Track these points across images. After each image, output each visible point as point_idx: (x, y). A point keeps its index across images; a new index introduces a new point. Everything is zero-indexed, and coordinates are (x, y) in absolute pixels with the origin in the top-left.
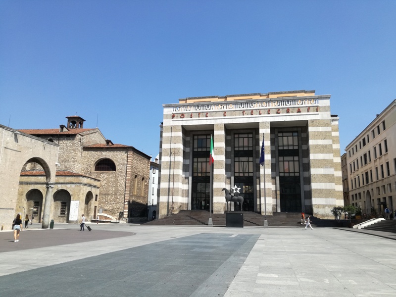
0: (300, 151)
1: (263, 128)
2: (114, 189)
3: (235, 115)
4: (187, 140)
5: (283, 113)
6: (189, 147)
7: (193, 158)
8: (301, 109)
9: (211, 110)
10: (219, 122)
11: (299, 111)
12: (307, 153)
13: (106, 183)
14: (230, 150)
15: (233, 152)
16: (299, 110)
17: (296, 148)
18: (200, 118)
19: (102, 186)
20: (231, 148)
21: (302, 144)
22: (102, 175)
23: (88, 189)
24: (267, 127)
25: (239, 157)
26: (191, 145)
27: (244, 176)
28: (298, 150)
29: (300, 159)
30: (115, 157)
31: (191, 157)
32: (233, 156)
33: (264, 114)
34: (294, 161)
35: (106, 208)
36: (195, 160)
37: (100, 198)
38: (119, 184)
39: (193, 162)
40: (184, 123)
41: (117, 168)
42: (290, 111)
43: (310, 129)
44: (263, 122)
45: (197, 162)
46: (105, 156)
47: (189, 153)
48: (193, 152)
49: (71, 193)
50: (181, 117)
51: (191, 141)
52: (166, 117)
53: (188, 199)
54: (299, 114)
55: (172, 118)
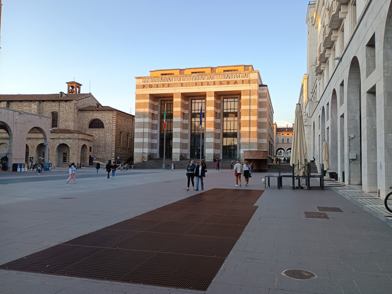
0: (238, 113)
1: (209, 96)
2: (104, 143)
3: (190, 86)
4: (156, 105)
5: (224, 85)
6: (158, 110)
8: (237, 82)
9: (171, 82)
10: (176, 91)
11: (235, 83)
13: (97, 138)
14: (188, 113)
15: (190, 114)
17: (236, 111)
18: (164, 88)
19: (95, 140)
20: (188, 111)
21: (240, 108)
22: (94, 132)
23: (83, 143)
24: (212, 96)
25: (195, 118)
26: (159, 108)
29: (238, 120)
30: (103, 117)
31: (159, 118)
32: (190, 117)
33: (210, 85)
34: (234, 121)
35: (98, 157)
37: (93, 150)
38: (107, 138)
40: (151, 92)
41: (105, 126)
42: (229, 83)
43: (243, 98)
44: (209, 92)
46: (96, 116)
47: (157, 115)
48: (162, 114)
49: (69, 146)
50: (150, 88)
51: (159, 106)
52: (138, 87)
53: (156, 150)
54: (235, 85)
55: (142, 88)
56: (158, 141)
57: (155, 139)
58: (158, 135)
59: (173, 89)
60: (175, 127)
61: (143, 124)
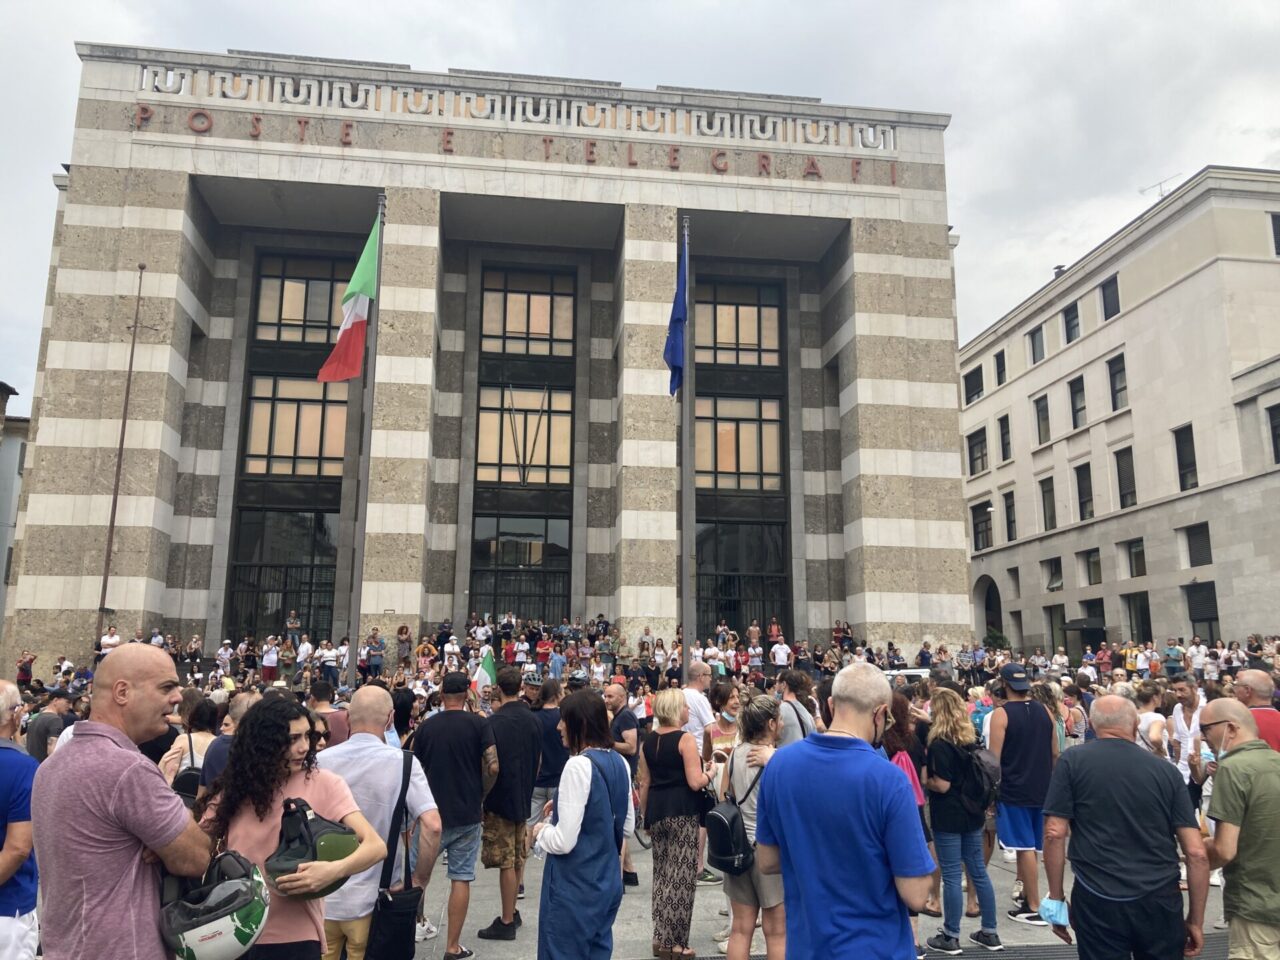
0: (790, 375)
1: (644, 234)
3: (503, 155)
4: (219, 275)
5: (738, 173)
6: (232, 314)
7: (251, 375)
8: (821, 165)
9: (370, 114)
10: (412, 178)
11: (812, 173)
14: (459, 347)
15: (474, 358)
16: (813, 165)
17: (772, 360)
18: (305, 148)
20: (466, 338)
21: (802, 345)
24: (662, 234)
25: (503, 386)
26: (244, 302)
27: (524, 484)
28: (781, 370)
29: (788, 414)
31: (238, 368)
32: (472, 376)
33: (650, 166)
34: (760, 421)
36: (263, 387)
39: (249, 400)
40: (209, 165)
42: (772, 169)
43: (862, 263)
44: (644, 207)
45: (274, 400)
47: (228, 344)
48: (253, 343)
51: (246, 284)
52: (92, 114)
53: (201, 595)
54: (812, 184)
55: (131, 128)
56: (216, 532)
57: (201, 514)
58: (227, 489)
59: (382, 161)
60: (390, 421)
61: (120, 383)
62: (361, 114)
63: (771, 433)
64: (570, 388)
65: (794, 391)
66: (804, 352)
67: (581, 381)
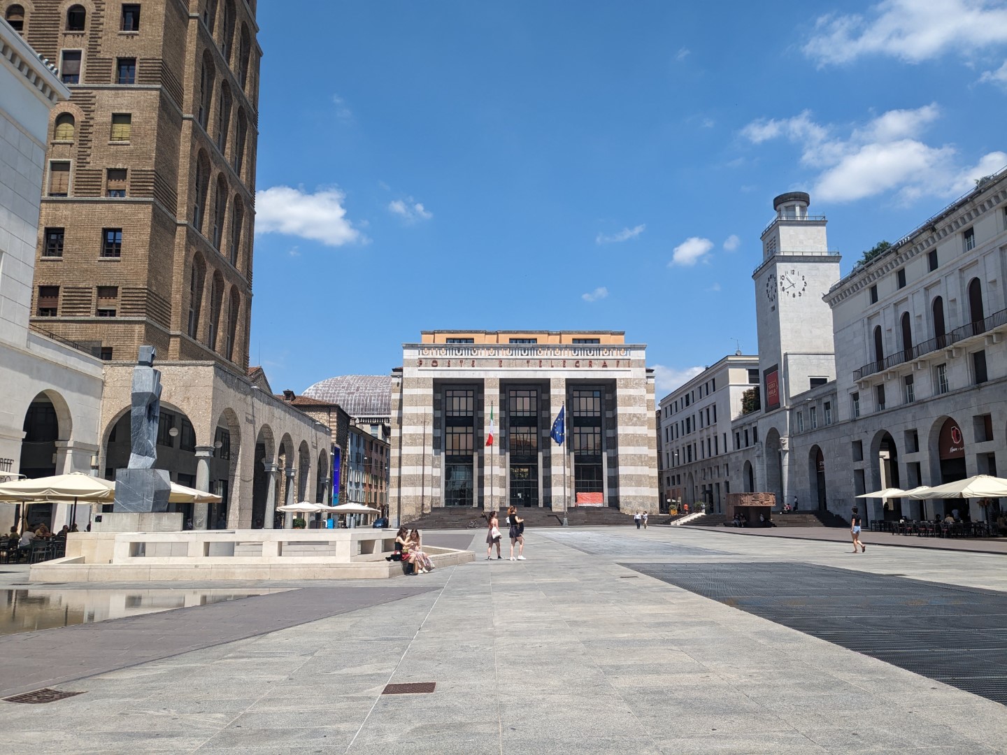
0: (603, 420)
3: (516, 366)
4: (436, 398)
5: (583, 366)
7: (446, 426)
8: (607, 362)
9: (479, 357)
10: (491, 375)
11: (605, 366)
12: (613, 423)
14: (505, 417)
16: (605, 363)
17: (597, 414)
18: (462, 368)
20: (507, 413)
21: (606, 410)
24: (562, 386)
26: (444, 406)
27: (524, 455)
28: (600, 417)
29: (603, 431)
31: (444, 425)
32: (509, 424)
33: (557, 366)
34: (594, 433)
36: (450, 429)
39: (446, 433)
40: (438, 375)
43: (620, 392)
44: (555, 379)
45: (453, 433)
48: (446, 417)
50: (433, 366)
53: (438, 490)
54: (602, 369)
55: (417, 366)
56: (441, 472)
57: (438, 468)
58: (443, 460)
59: (483, 370)
61: (421, 437)
62: (477, 357)
63: (597, 437)
64: (536, 425)
65: (604, 425)
66: (607, 412)
67: (539, 424)
